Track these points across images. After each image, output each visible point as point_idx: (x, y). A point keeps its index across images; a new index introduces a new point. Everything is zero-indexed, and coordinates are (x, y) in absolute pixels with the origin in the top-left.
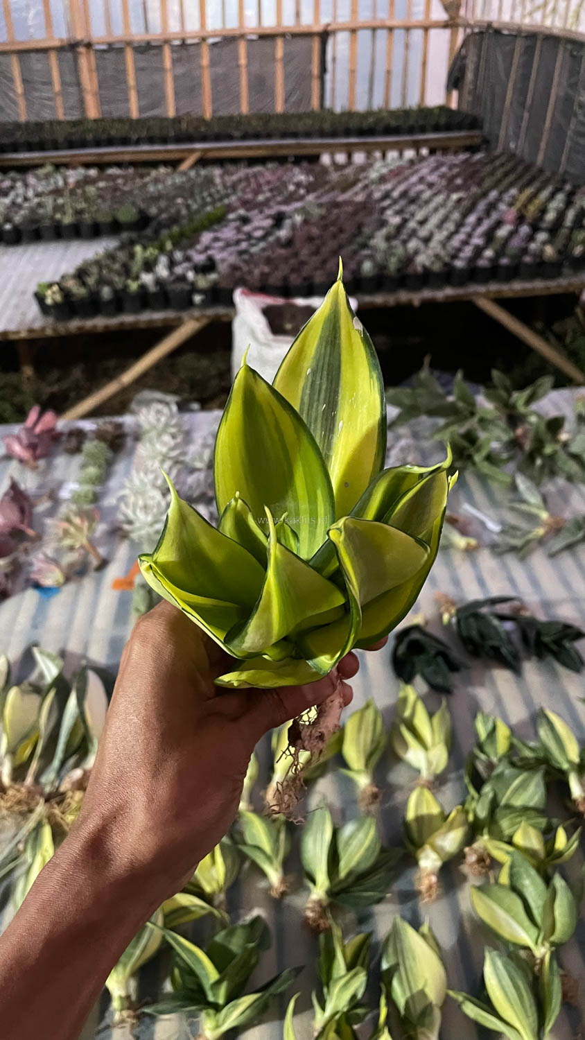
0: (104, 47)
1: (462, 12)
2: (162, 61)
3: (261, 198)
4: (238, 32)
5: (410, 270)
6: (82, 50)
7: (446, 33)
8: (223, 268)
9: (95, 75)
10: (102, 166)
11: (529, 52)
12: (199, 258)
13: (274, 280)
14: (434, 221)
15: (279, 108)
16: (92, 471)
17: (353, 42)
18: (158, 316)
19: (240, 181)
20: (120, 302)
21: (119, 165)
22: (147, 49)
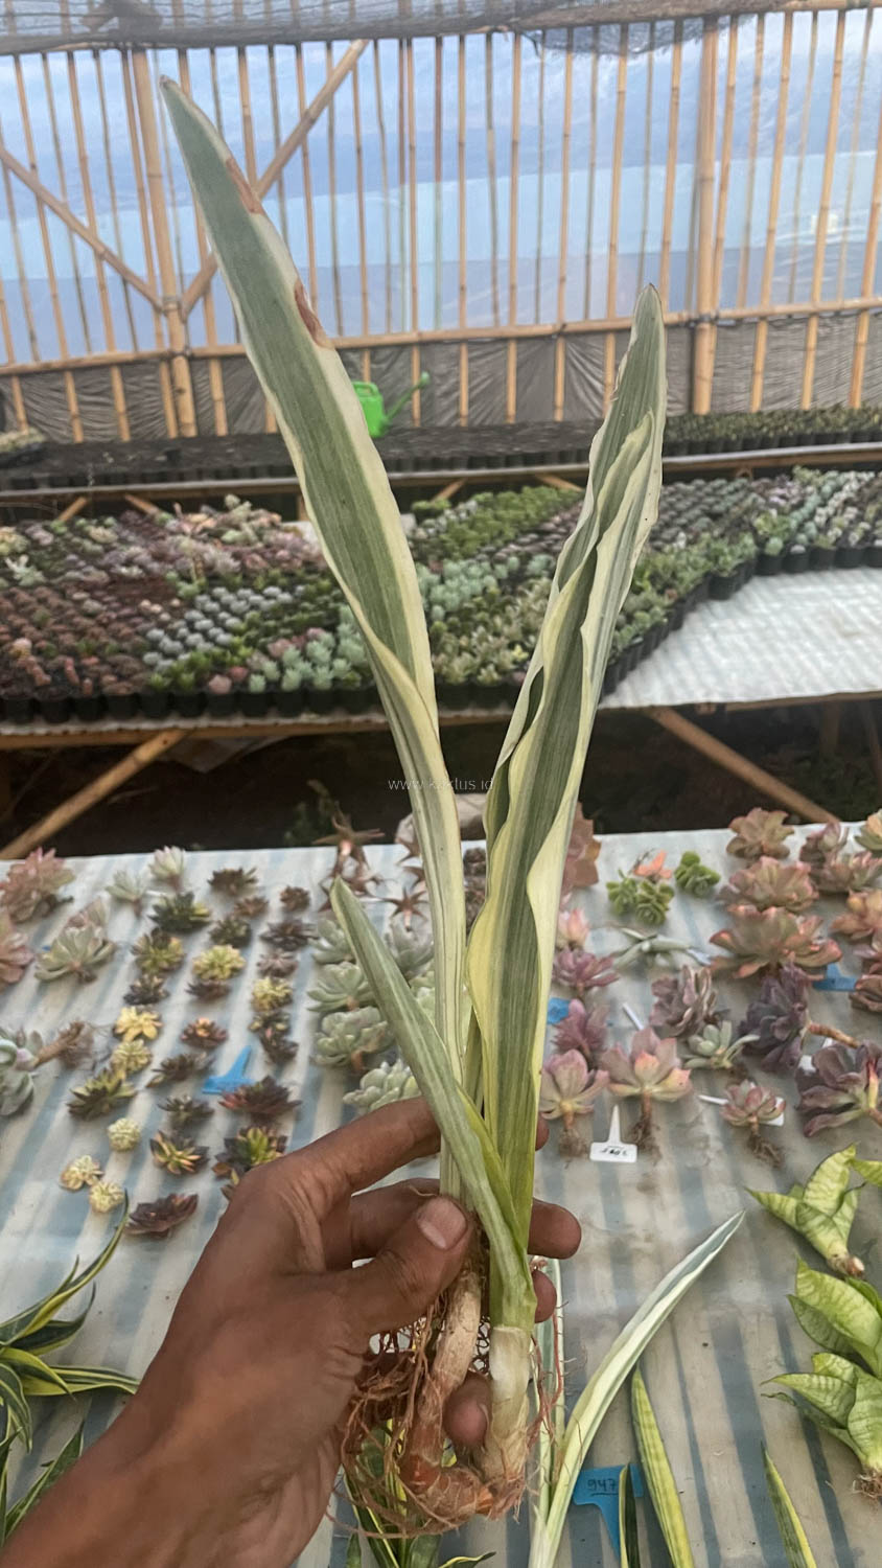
22: (788, 322)
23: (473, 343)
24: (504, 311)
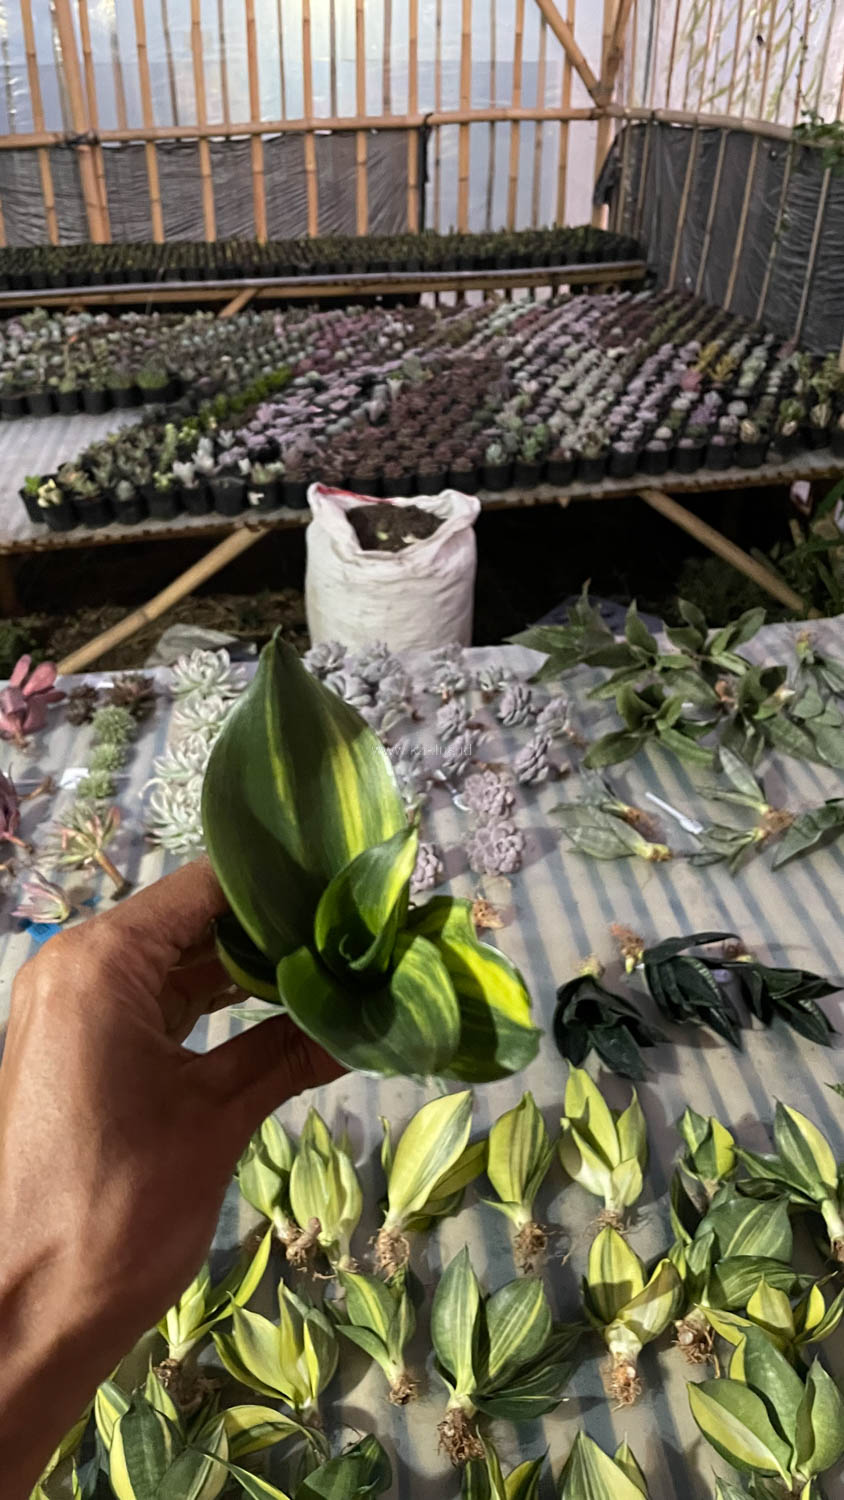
0: (117, 145)
1: (614, 97)
2: (199, 166)
3: (340, 355)
4: (304, 126)
5: (554, 457)
6: (85, 148)
7: (592, 127)
8: (289, 454)
9: (102, 181)
10: (115, 310)
11: (709, 150)
12: (256, 441)
13: (363, 472)
14: (584, 387)
15: (362, 230)
16: (108, 749)
17: (464, 139)
18: (198, 522)
19: (310, 332)
20: (144, 503)
21: (139, 308)
22: (178, 148)
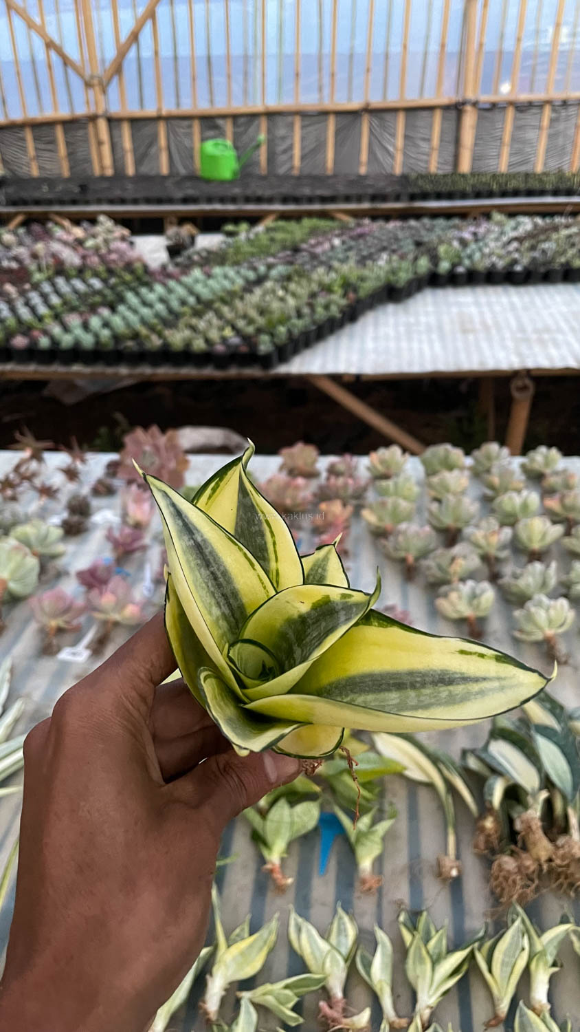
6: (468, 108)
23: (303, 114)
24: (326, 91)
